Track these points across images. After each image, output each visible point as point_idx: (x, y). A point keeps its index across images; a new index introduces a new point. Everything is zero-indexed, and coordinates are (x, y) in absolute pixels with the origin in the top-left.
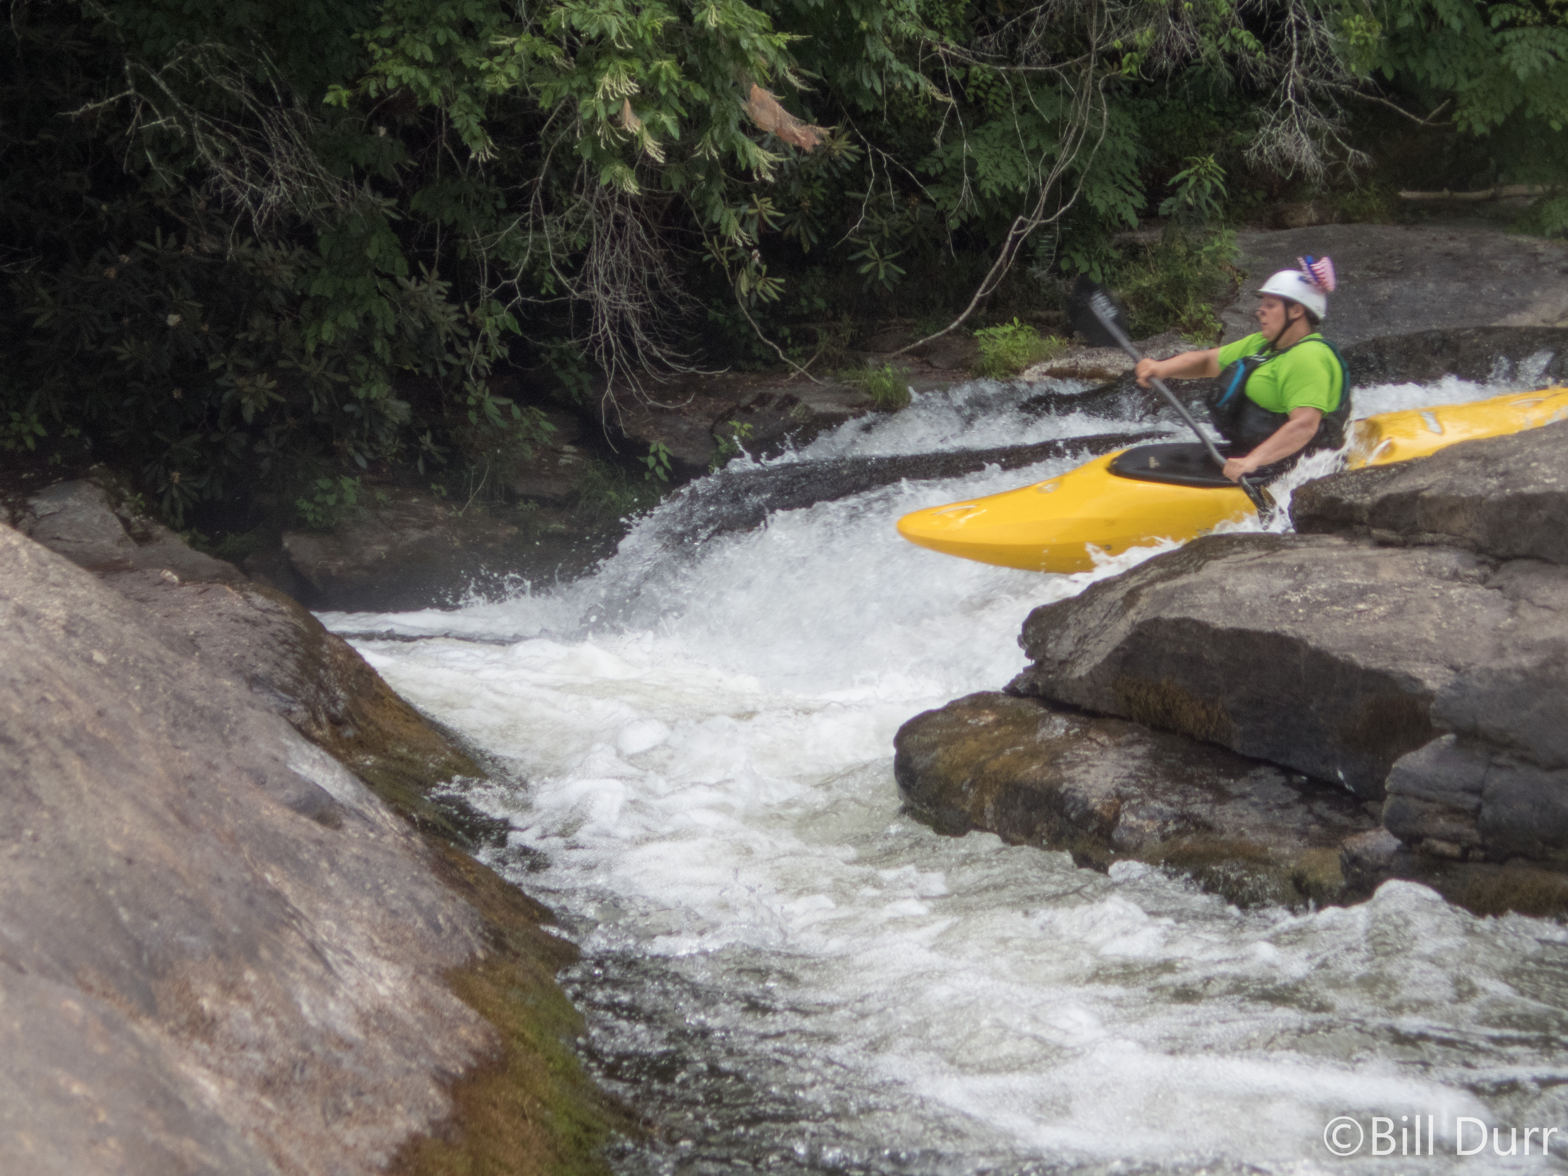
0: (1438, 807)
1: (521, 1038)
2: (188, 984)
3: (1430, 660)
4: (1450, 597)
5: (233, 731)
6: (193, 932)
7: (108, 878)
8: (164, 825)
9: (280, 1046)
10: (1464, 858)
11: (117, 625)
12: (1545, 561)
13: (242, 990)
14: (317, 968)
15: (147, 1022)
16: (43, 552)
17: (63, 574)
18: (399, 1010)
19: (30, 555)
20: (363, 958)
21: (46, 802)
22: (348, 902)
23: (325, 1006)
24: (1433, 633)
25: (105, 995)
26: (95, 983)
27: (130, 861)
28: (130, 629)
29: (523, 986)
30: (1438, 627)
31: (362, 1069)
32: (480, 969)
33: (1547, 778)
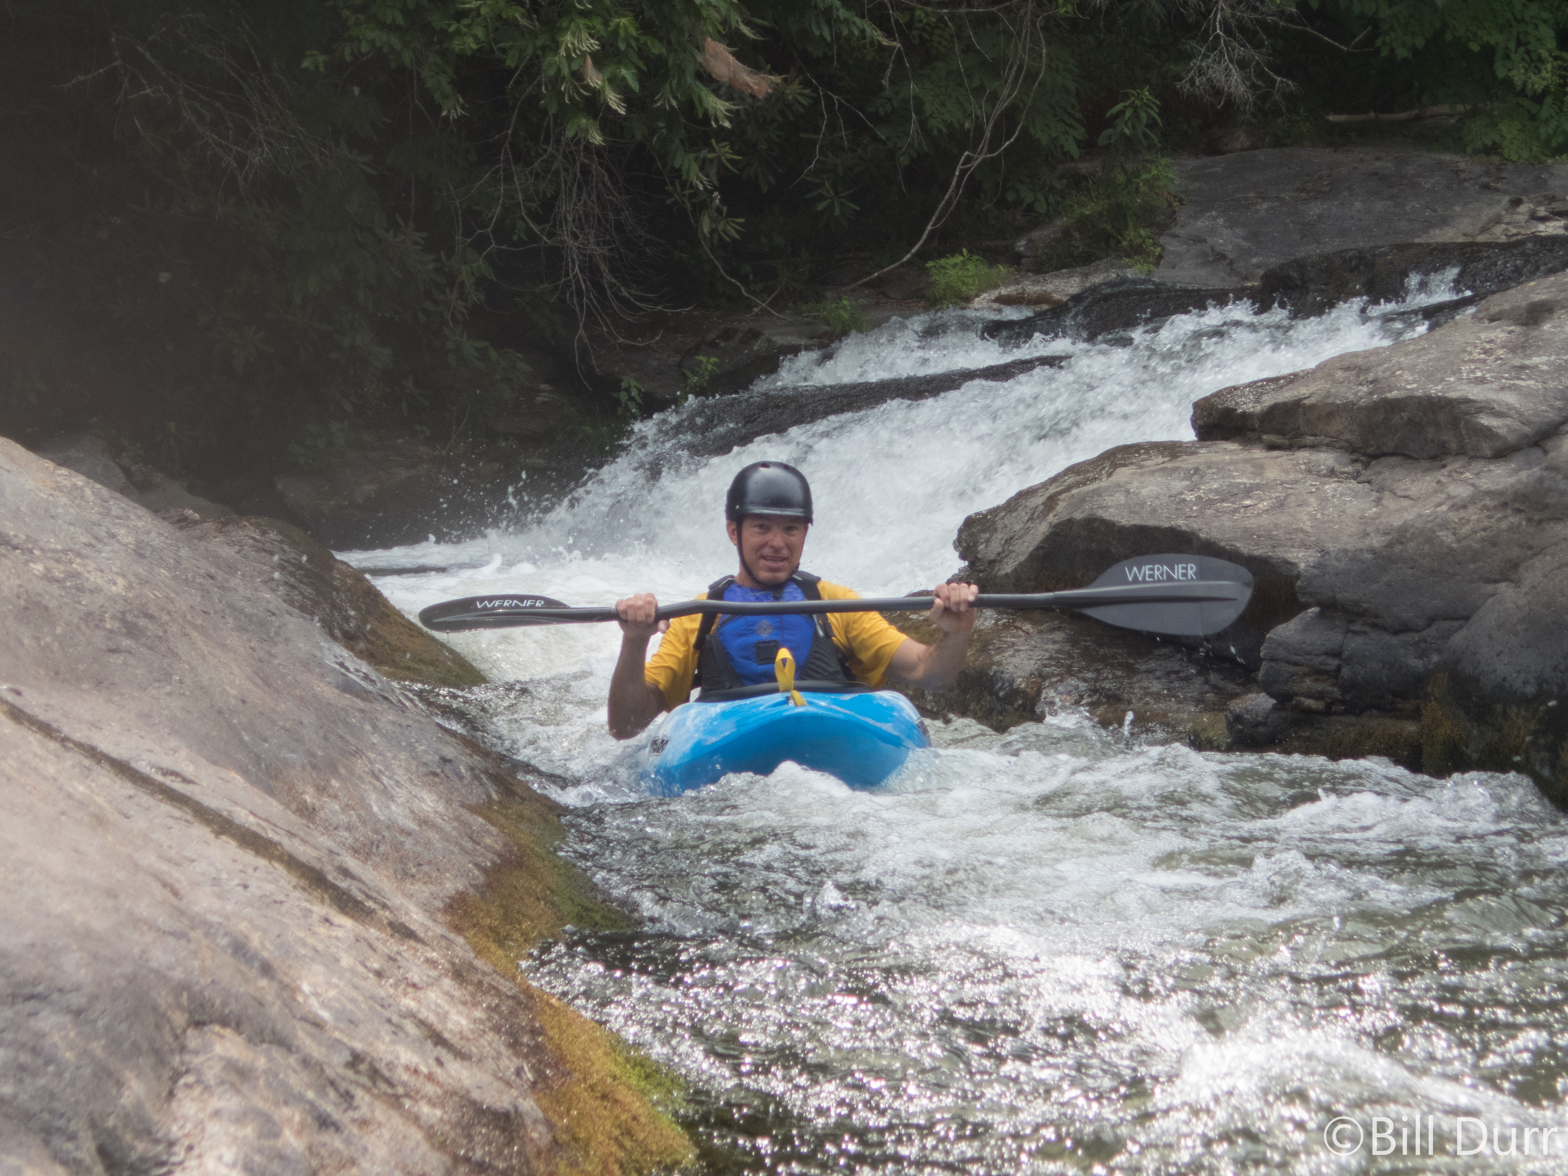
0: (1306, 669)
1: (532, 850)
3: (1304, 546)
4: (1325, 492)
6: (293, 751)
7: (232, 711)
8: (257, 683)
10: (1328, 712)
11: (174, 549)
12: (1408, 457)
13: (331, 791)
14: (378, 784)
16: (105, 492)
17: (123, 509)
18: (439, 821)
19: (94, 493)
20: (409, 786)
21: (184, 658)
22: (390, 754)
23: (388, 807)
24: (1308, 523)
27: (244, 702)
29: (530, 820)
30: (1313, 518)
31: (419, 849)
32: (496, 806)
33: (1395, 640)
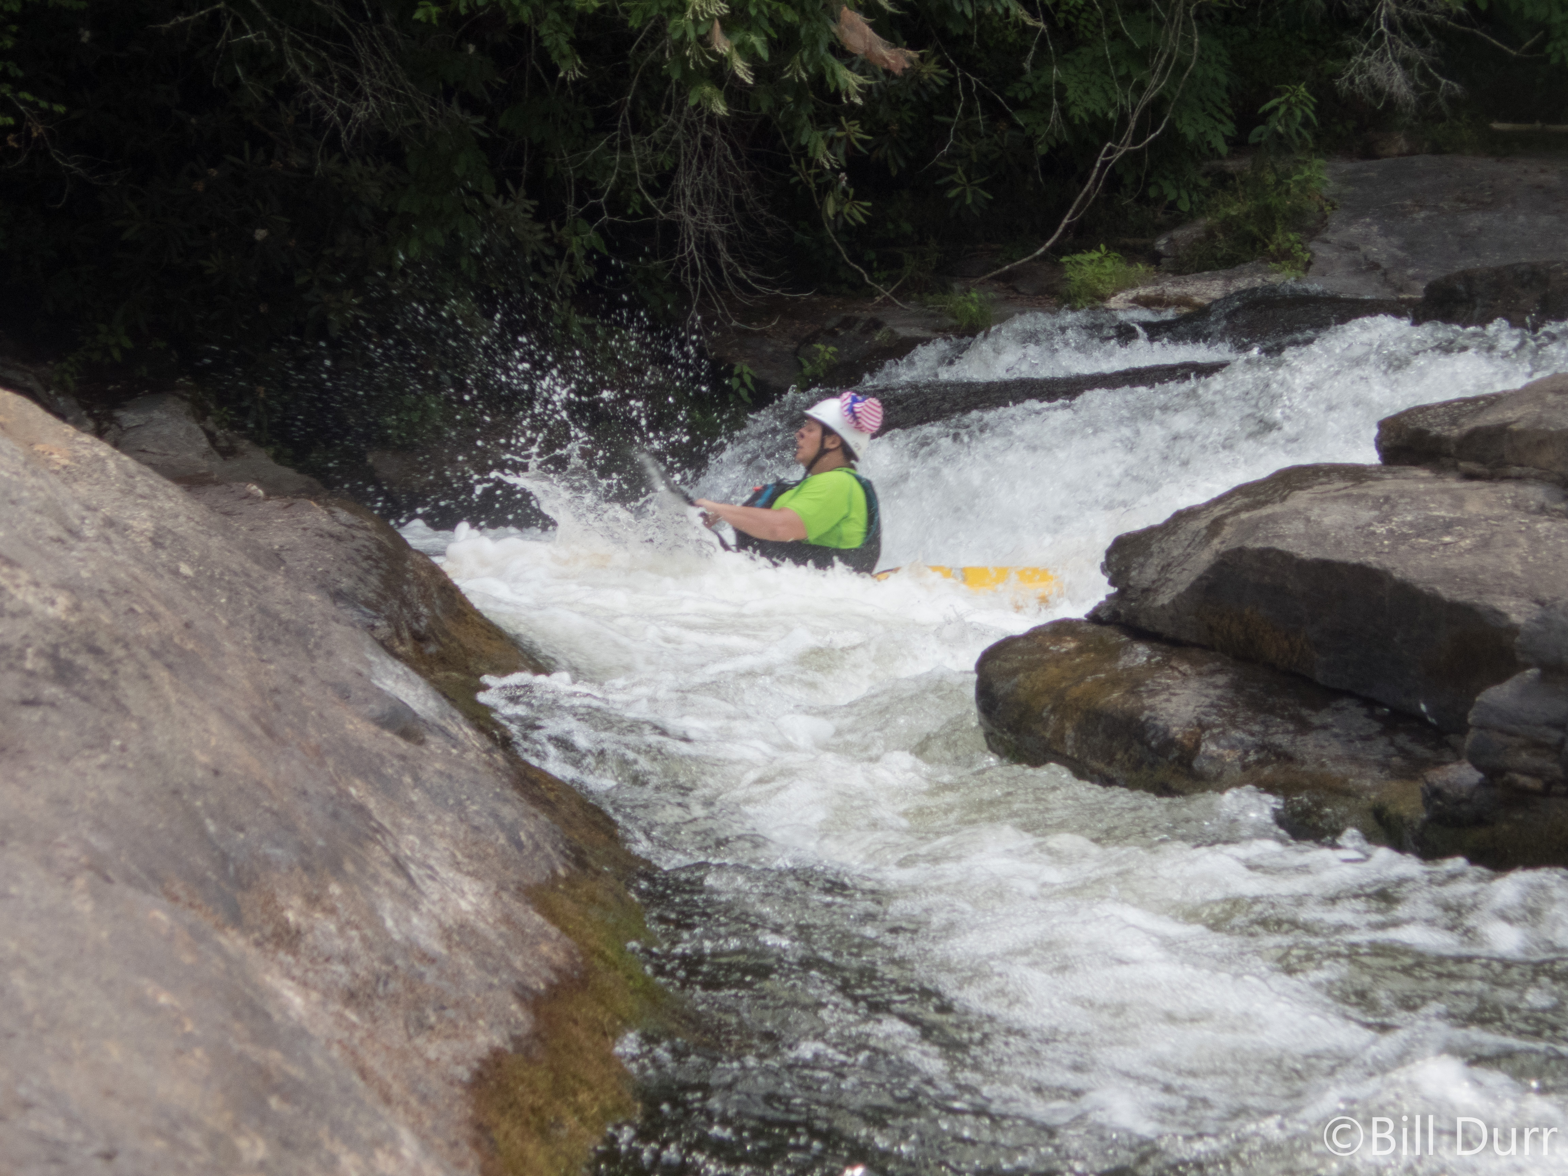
0: (1522, 741)
1: (602, 955)
2: (273, 895)
3: (1515, 593)
4: (1537, 531)
5: (317, 646)
6: (278, 844)
7: (196, 789)
8: (251, 737)
9: (364, 959)
10: (1546, 792)
11: (203, 538)
13: (327, 903)
14: (400, 883)
15: (233, 933)
16: (131, 464)
17: (150, 486)
18: (481, 925)
19: (118, 467)
20: (446, 873)
21: (135, 713)
22: (431, 817)
23: (408, 920)
24: (1519, 567)
25: (191, 905)
26: (182, 894)
27: (216, 773)
28: (216, 542)
29: (603, 904)
30: (1523, 560)
31: (444, 984)
32: (561, 886)
